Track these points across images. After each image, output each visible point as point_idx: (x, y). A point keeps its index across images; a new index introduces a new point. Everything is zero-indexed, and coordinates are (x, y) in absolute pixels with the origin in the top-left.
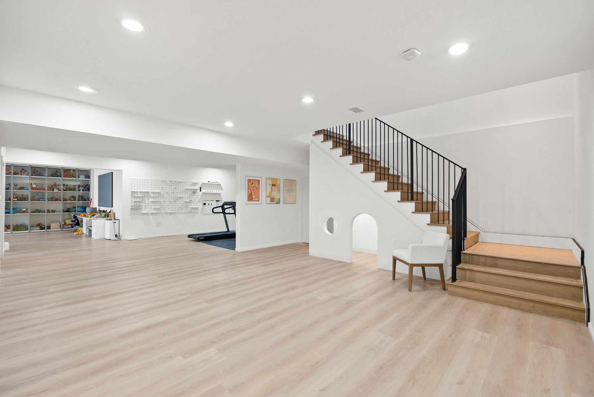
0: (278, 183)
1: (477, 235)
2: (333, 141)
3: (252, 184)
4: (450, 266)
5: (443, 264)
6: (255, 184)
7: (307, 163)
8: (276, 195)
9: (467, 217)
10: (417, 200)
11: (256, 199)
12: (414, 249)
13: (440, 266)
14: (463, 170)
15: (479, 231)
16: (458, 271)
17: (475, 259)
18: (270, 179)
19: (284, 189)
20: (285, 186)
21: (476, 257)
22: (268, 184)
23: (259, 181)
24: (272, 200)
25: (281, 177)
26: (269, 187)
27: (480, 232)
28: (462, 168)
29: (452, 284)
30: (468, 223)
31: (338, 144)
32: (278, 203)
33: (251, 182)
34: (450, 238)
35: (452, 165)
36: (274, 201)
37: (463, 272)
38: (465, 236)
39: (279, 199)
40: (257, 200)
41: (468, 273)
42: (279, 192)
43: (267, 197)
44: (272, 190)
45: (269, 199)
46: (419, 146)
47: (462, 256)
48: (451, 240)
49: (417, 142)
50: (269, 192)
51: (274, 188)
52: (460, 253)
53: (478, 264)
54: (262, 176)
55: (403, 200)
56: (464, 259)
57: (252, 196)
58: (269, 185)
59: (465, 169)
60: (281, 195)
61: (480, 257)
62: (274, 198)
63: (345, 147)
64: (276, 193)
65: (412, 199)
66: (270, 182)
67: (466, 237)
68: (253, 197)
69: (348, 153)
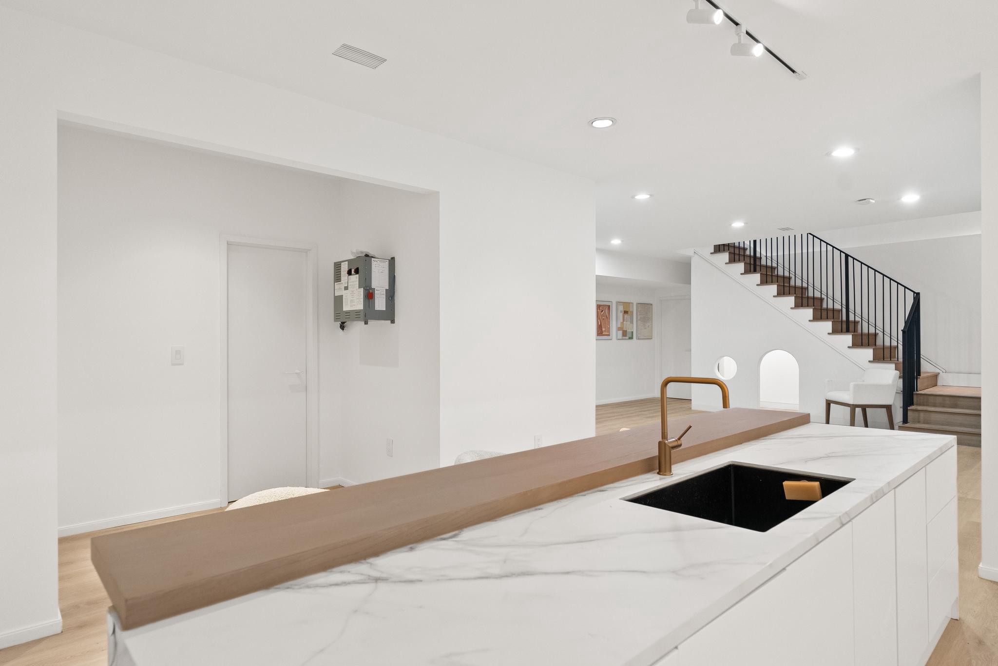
0: (631, 310)
1: (936, 376)
2: (730, 253)
3: (602, 311)
4: (901, 407)
5: (891, 405)
6: (605, 312)
7: (687, 280)
8: (628, 327)
9: (922, 352)
10: (855, 332)
11: (606, 333)
12: (857, 388)
13: (888, 408)
14: (915, 294)
15: (938, 371)
16: (910, 414)
17: (931, 399)
18: (622, 304)
19: (637, 318)
20: (639, 314)
21: (932, 397)
22: (619, 311)
23: (609, 307)
24: (625, 333)
25: (634, 299)
26: (621, 315)
27: (939, 373)
28: (914, 292)
29: (903, 425)
30: (922, 360)
31: (737, 257)
32: (631, 338)
33: (601, 308)
34: (900, 377)
35: (901, 289)
36: (626, 336)
37: (916, 414)
38: (919, 373)
39: (632, 332)
40: (608, 333)
41: (922, 414)
42: (632, 322)
43: (619, 329)
44: (623, 320)
45: (620, 333)
46: (857, 264)
47: (915, 397)
48: (901, 380)
49: (854, 259)
50: (621, 323)
51: (626, 316)
52: (913, 394)
53: (935, 406)
54: (613, 298)
55: (835, 331)
56: (917, 401)
57: (601, 330)
58: (621, 312)
59: (918, 294)
60: (633, 328)
61: (937, 398)
62: (626, 331)
63: (748, 262)
64: (629, 323)
65: (848, 331)
66: (621, 308)
67: (920, 375)
68: (604, 329)
69: (752, 269)
